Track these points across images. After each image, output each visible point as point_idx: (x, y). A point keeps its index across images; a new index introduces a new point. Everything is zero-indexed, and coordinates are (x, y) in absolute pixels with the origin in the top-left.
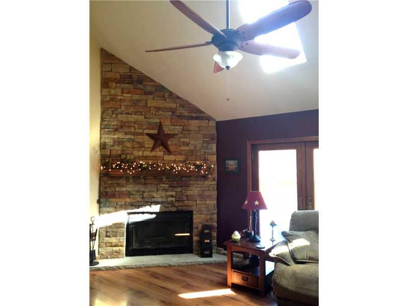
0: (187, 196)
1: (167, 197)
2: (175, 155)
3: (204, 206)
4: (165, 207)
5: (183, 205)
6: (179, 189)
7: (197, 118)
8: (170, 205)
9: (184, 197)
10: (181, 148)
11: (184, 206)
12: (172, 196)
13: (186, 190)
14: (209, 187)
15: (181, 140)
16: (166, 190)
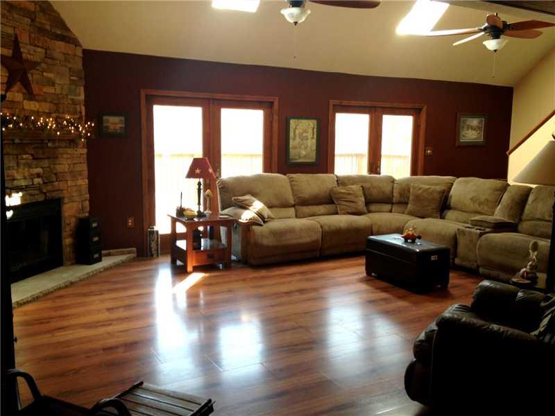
0: (56, 174)
1: (32, 177)
2: (38, 101)
3: (75, 188)
4: (31, 195)
5: (52, 189)
6: (46, 163)
7: (62, 38)
8: (36, 192)
9: (53, 175)
10: (45, 90)
11: (53, 191)
12: (38, 175)
13: (54, 164)
14: (80, 157)
15: (45, 74)
16: (30, 166)
